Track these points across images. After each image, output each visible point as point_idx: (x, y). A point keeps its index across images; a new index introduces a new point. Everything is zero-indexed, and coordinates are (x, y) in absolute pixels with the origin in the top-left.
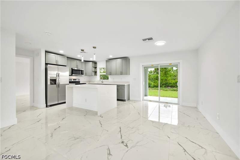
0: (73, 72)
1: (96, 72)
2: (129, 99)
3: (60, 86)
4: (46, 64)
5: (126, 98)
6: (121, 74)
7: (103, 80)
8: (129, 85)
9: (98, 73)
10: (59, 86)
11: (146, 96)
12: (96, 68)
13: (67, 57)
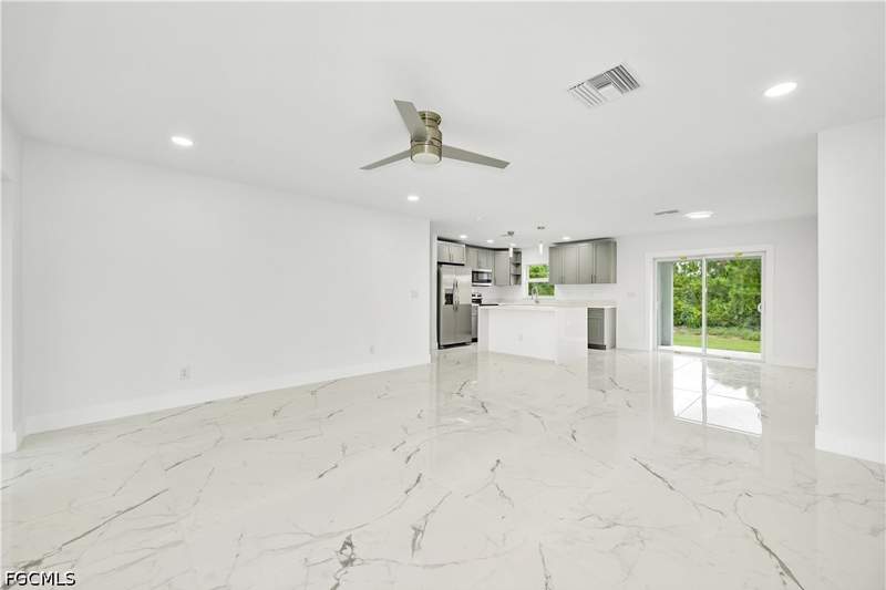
0: (476, 277)
1: (518, 277)
2: (614, 346)
3: (459, 308)
4: (440, 264)
5: (607, 342)
6: (593, 280)
7: (540, 297)
8: (614, 310)
9: (525, 279)
10: (456, 309)
11: (665, 343)
12: (518, 265)
13: (467, 245)
